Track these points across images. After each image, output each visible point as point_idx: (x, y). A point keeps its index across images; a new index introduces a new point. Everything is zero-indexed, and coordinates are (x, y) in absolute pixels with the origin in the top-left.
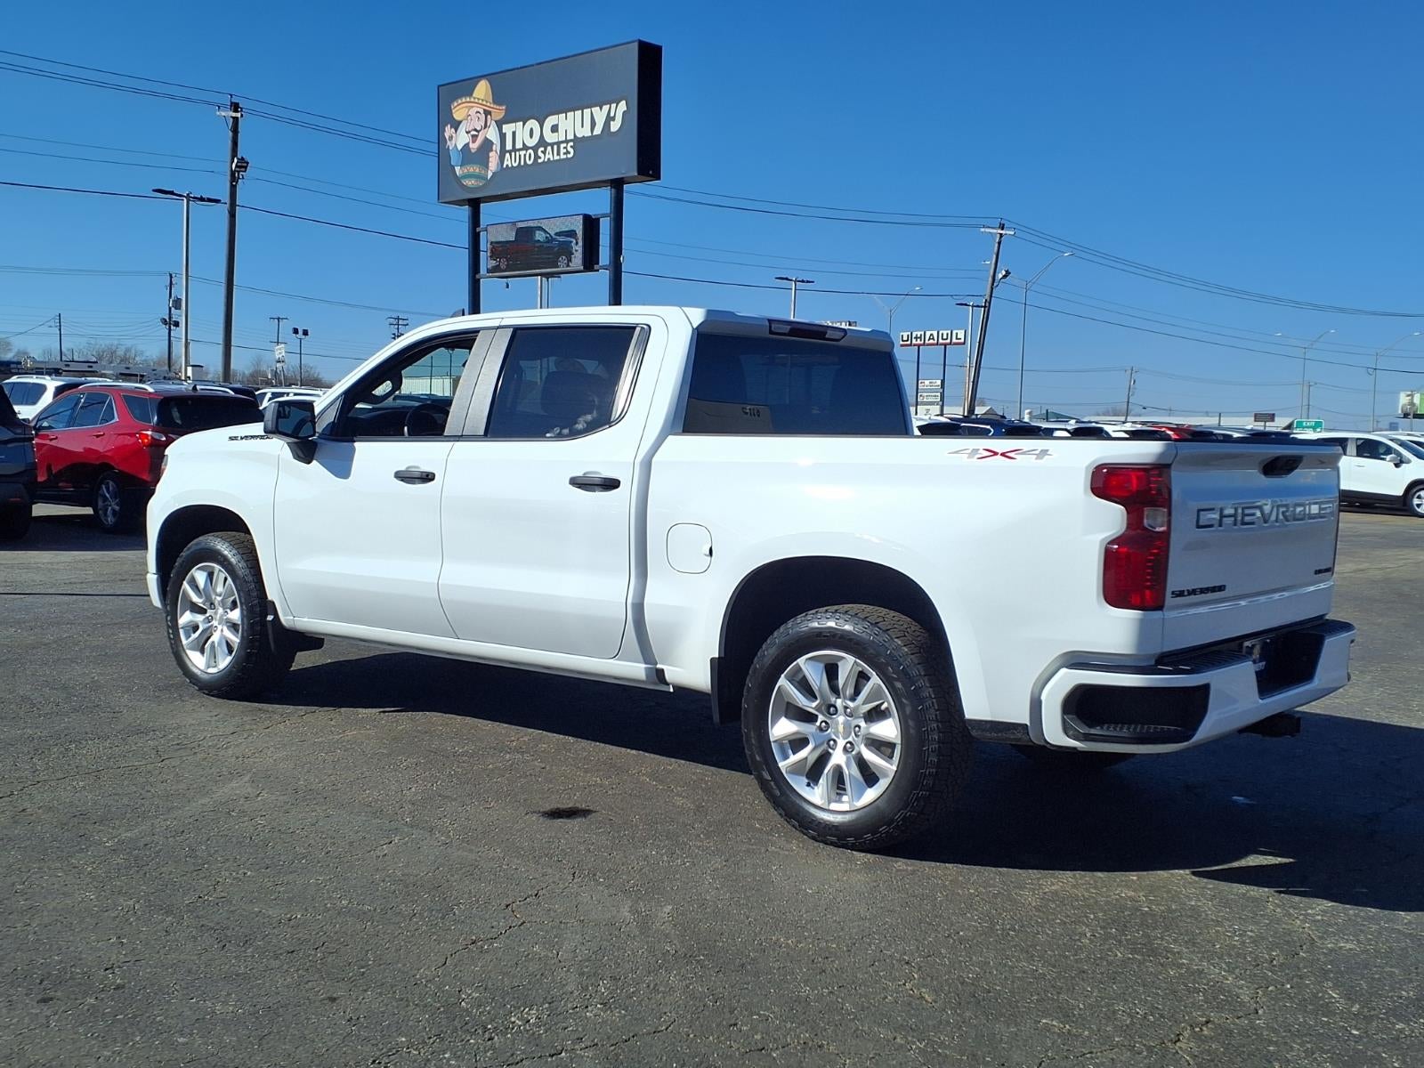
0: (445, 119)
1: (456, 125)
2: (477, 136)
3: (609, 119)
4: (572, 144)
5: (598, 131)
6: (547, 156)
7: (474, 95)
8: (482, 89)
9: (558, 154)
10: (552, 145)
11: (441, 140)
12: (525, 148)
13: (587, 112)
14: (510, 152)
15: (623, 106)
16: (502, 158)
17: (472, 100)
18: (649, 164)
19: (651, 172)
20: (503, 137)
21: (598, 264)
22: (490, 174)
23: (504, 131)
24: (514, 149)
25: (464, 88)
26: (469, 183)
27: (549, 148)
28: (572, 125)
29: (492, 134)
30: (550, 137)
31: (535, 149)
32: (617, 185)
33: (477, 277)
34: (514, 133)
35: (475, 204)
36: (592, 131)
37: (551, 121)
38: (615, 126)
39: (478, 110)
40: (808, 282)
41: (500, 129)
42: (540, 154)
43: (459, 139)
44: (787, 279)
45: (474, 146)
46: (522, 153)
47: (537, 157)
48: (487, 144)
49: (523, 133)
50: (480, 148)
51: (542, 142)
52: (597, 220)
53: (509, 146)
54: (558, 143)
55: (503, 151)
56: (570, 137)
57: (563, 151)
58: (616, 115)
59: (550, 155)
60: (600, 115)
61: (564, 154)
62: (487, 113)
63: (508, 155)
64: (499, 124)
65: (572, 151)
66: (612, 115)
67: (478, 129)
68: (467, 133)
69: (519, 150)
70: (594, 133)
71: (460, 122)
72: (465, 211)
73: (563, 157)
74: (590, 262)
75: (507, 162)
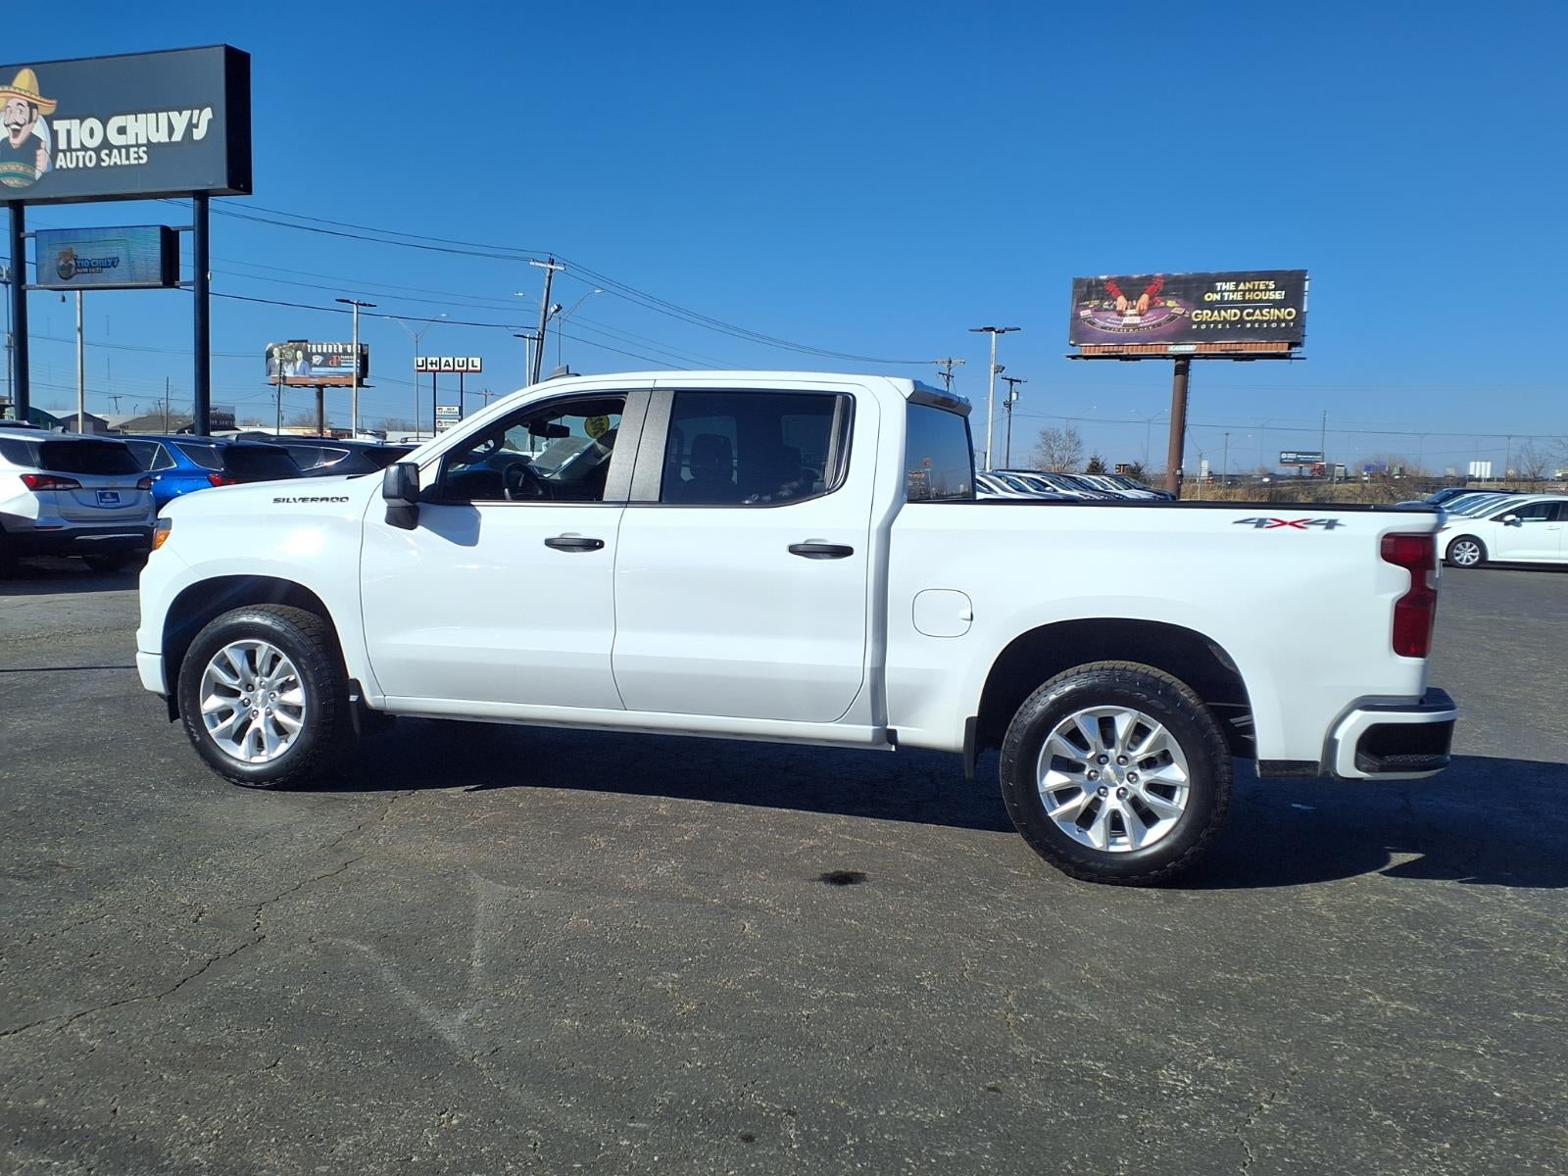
2: (19, 131)
3: (191, 126)
4: (145, 149)
5: (177, 137)
6: (113, 160)
7: (15, 84)
8: (25, 79)
9: (128, 158)
10: (119, 148)
12: (84, 148)
13: (163, 116)
14: (64, 151)
15: (207, 113)
16: (53, 157)
17: (12, 90)
18: (240, 179)
19: (242, 186)
20: (54, 135)
21: (178, 280)
22: (38, 175)
23: (55, 128)
24: (70, 149)
26: (12, 182)
27: (115, 151)
28: (144, 129)
29: (40, 130)
30: (115, 139)
31: (97, 150)
32: (202, 197)
33: (23, 287)
34: (69, 132)
35: (17, 207)
36: (170, 136)
37: (116, 122)
38: (199, 134)
39: (21, 102)
41: (50, 125)
42: (103, 156)
45: (16, 142)
46: (81, 154)
47: (100, 159)
48: (33, 142)
49: (82, 132)
50: (24, 145)
51: (106, 144)
52: (177, 233)
53: (62, 145)
54: (127, 147)
55: (55, 151)
56: (142, 140)
57: (133, 155)
58: (200, 122)
59: (116, 159)
60: (180, 121)
61: (135, 159)
62: (32, 106)
63: (61, 155)
64: (49, 120)
65: (145, 156)
66: (194, 121)
67: (21, 123)
68: (6, 126)
69: (76, 150)
70: (173, 139)
73: (133, 162)
74: (169, 276)
75: (61, 162)
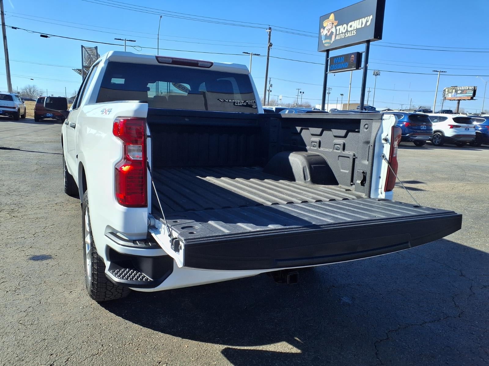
0: (322, 27)
1: (324, 28)
2: (329, 31)
3: (367, 21)
4: (355, 30)
5: (363, 26)
6: (348, 35)
7: (330, 19)
8: (332, 17)
9: (351, 34)
10: (350, 31)
11: (320, 33)
12: (342, 33)
13: (361, 20)
14: (338, 35)
15: (371, 17)
16: (336, 37)
17: (329, 20)
18: (378, 34)
19: (379, 37)
20: (336, 30)
21: (361, 67)
22: (332, 42)
23: (337, 28)
24: (339, 34)
25: (327, 17)
26: (326, 45)
27: (349, 33)
28: (356, 24)
29: (334, 30)
30: (349, 29)
31: (345, 33)
32: (368, 42)
33: (327, 73)
34: (339, 29)
35: (328, 51)
36: (362, 26)
37: (350, 24)
38: (368, 24)
39: (330, 23)
40: (444, 72)
41: (336, 28)
42: (346, 34)
43: (324, 32)
44: (437, 71)
45: (328, 34)
46: (341, 35)
47: (345, 35)
48: (332, 33)
49: (342, 28)
50: (330, 34)
51: (347, 31)
52: (362, 54)
53: (338, 33)
54: (352, 31)
55: (336, 35)
56: (355, 28)
57: (353, 33)
58: (369, 20)
59: (349, 35)
60: (364, 20)
61: (353, 34)
62: (333, 23)
63: (337, 36)
64: (336, 26)
65: (355, 33)
66: (368, 20)
67: (330, 28)
68: (327, 30)
69: (341, 34)
70: (362, 27)
71: (325, 27)
72: (325, 53)
73: (352, 35)
74: (358, 67)
75: (337, 38)
